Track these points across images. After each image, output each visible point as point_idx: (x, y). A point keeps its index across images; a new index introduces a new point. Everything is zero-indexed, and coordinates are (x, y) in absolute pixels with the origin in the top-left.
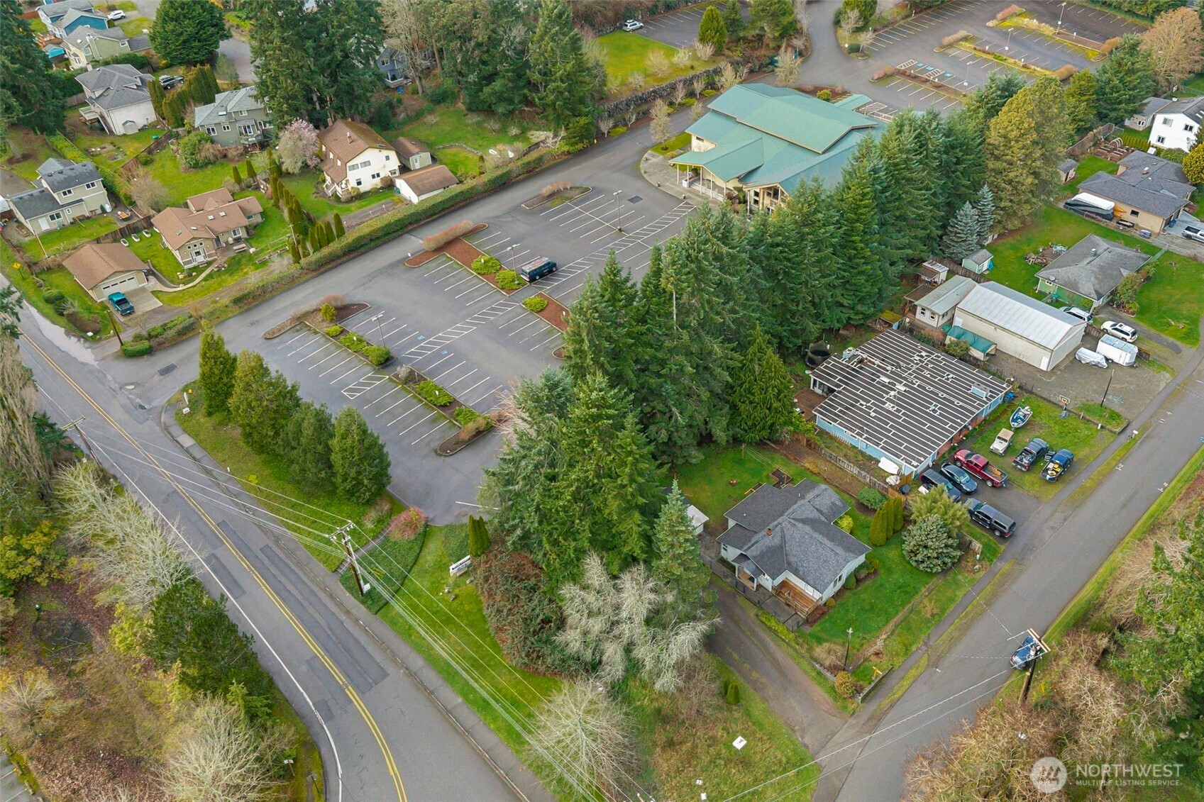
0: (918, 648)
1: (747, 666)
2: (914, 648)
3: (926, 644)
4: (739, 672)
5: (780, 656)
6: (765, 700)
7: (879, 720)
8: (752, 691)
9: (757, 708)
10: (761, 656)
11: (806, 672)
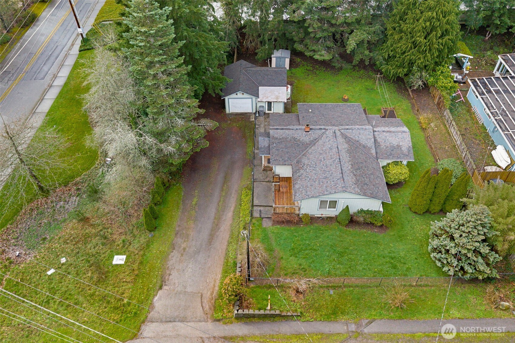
1: (193, 213)
3: (360, 325)
4: (183, 212)
5: (224, 226)
6: (173, 247)
8: (173, 232)
9: (160, 247)
10: (212, 215)
11: (226, 254)
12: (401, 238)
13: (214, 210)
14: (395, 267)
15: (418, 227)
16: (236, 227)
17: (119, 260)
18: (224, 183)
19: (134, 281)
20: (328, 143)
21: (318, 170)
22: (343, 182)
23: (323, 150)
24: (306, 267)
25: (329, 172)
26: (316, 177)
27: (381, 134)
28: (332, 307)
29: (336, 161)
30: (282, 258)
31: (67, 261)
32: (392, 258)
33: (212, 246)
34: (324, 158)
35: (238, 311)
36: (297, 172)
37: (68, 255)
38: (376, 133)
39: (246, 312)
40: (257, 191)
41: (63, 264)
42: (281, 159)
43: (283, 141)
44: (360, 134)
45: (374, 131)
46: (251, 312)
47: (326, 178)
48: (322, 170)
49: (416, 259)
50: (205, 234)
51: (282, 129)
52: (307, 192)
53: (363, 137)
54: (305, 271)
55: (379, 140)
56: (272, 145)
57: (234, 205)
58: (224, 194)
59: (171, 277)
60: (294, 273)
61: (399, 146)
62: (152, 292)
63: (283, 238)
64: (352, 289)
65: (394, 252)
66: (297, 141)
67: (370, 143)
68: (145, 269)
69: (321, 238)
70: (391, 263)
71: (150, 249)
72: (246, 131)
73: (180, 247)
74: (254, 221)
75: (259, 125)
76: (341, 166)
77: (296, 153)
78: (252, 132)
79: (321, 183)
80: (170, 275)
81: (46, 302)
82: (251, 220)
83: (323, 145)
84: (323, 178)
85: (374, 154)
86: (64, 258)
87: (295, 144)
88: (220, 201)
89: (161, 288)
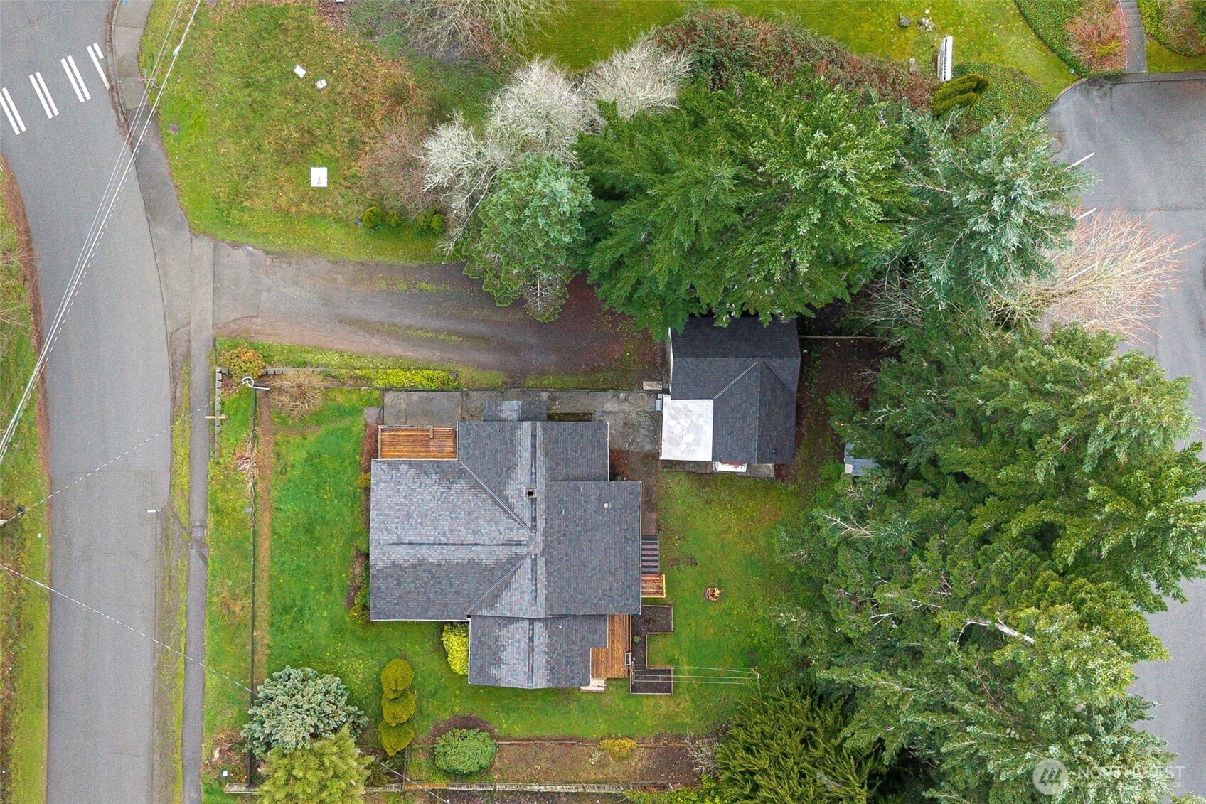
0: (204, 526)
1: (402, 287)
2: (211, 522)
3: (201, 544)
4: (404, 269)
5: (374, 343)
6: (338, 262)
7: (174, 364)
8: (364, 258)
9: (337, 240)
10: (397, 320)
11: (321, 350)
12: (338, 631)
13: (408, 322)
14: (286, 610)
15: (360, 665)
16: (372, 362)
17: (319, 176)
18: (467, 336)
19: (278, 209)
20: (494, 528)
21: (432, 505)
22: (390, 542)
23: (477, 518)
24: (289, 475)
25: (421, 523)
26: (414, 500)
27: (525, 633)
28: (226, 508)
29: (442, 538)
30: (305, 439)
31: (320, 91)
32: (301, 610)
33: (338, 324)
34: (457, 518)
35: (220, 372)
36: (438, 470)
37: (330, 89)
38: (526, 623)
39: (219, 384)
40: (438, 398)
41: (314, 86)
42: (469, 441)
43: (507, 447)
44: (522, 592)
45: (532, 621)
46: (218, 391)
47: (409, 516)
48: (429, 513)
49: (300, 647)
50: (358, 310)
51: (534, 446)
52: (385, 482)
53: (514, 598)
54: (281, 472)
55: (512, 627)
56: (499, 425)
57: (417, 356)
58: (442, 337)
59: (285, 265)
60: (278, 455)
61: (499, 662)
62: (261, 240)
63: (340, 441)
64: (252, 540)
65: (312, 615)
66: (507, 471)
67: (502, 609)
68: (298, 223)
69: (339, 502)
70: (292, 607)
71: (334, 225)
72: (611, 373)
73: (337, 273)
74: (377, 392)
75: (626, 399)
76: (429, 544)
77: (482, 471)
78: (605, 387)
79: (398, 507)
80: (289, 263)
81: (248, 82)
82: (377, 388)
83: (491, 520)
84: (408, 512)
85: (480, 613)
86: (325, 84)
87: (502, 470)
88: (426, 331)
89: (267, 253)
